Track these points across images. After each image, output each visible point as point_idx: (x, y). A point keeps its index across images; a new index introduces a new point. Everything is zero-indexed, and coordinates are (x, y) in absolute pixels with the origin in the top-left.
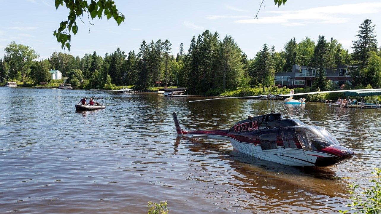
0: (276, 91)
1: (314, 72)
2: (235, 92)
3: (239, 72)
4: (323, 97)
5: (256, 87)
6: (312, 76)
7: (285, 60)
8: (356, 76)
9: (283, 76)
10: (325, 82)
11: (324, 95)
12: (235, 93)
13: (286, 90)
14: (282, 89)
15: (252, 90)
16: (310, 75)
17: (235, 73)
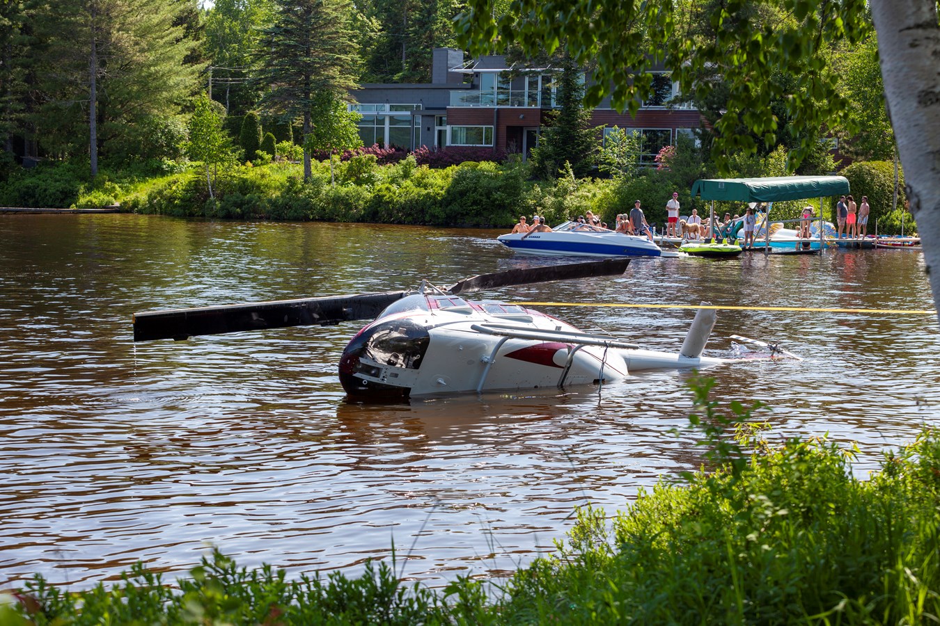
0: (370, 180)
1: (533, 84)
2: (160, 183)
3: (171, 82)
4: (589, 203)
5: (262, 159)
6: (526, 107)
7: (377, 17)
8: (718, 109)
9: (387, 102)
10: (586, 135)
11: (590, 195)
12: (160, 192)
13: (416, 172)
14: (394, 169)
15: (250, 172)
16: (518, 98)
17: (150, 86)
